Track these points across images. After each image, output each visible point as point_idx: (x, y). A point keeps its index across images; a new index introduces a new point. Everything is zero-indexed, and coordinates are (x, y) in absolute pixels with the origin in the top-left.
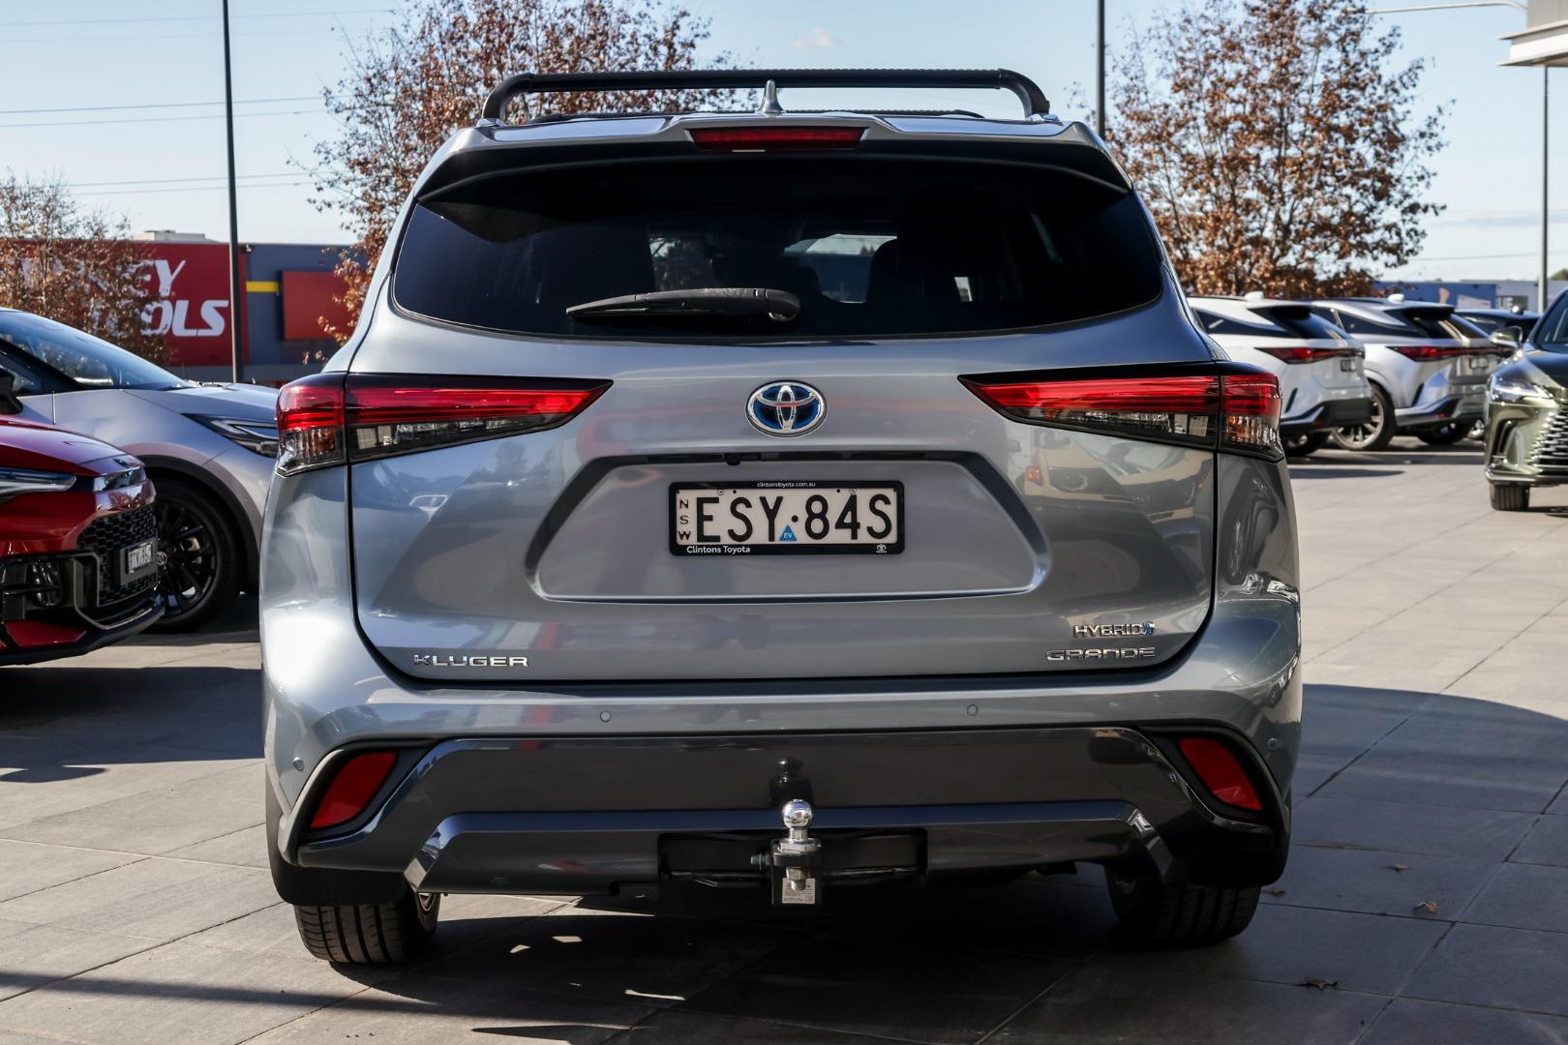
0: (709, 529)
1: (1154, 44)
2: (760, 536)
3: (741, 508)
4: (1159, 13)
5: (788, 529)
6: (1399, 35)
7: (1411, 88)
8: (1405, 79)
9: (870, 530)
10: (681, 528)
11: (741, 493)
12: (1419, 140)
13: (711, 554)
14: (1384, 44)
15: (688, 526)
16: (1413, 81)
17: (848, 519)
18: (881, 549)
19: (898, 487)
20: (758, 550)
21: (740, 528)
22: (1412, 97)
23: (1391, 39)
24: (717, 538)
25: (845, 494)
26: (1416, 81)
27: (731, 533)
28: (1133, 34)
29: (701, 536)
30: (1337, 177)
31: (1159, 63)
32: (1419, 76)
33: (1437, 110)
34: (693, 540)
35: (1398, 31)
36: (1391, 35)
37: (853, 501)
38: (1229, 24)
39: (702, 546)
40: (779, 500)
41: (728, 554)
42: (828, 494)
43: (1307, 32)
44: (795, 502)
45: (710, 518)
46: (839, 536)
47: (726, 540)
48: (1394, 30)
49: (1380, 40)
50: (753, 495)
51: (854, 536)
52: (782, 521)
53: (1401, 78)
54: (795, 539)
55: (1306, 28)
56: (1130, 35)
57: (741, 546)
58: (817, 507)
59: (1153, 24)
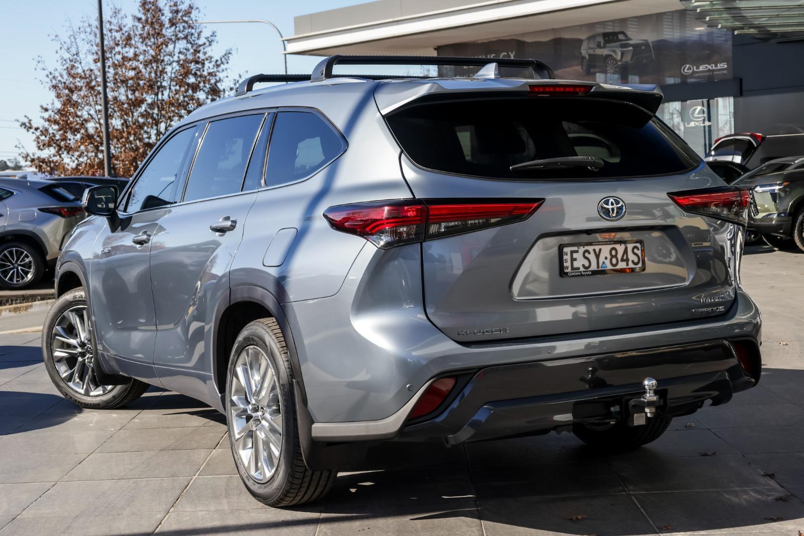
0: (576, 264)
1: (83, 36)
2: (594, 267)
3: (587, 254)
4: (85, 19)
5: (604, 262)
6: (215, 36)
7: (226, 64)
8: (223, 59)
9: (633, 261)
10: (565, 264)
11: (587, 248)
12: (230, 92)
13: (577, 276)
14: (208, 40)
15: (567, 264)
16: (227, 60)
17: (625, 258)
18: (638, 270)
19: (641, 242)
20: (594, 273)
21: (587, 264)
22: (226, 69)
23: (212, 38)
24: (578, 268)
25: (623, 246)
26: (228, 61)
27: (583, 265)
28: (72, 30)
29: (573, 268)
30: (187, 110)
31: (87, 47)
32: (230, 58)
33: (239, 76)
34: (569, 270)
35: (215, 34)
36: (211, 36)
37: (626, 249)
38: (125, 26)
39: (573, 272)
40: (600, 250)
41: (584, 275)
42: (617, 246)
43: (168, 32)
44: (606, 250)
45: (576, 259)
46: (622, 265)
47: (582, 269)
48: (213, 33)
49: (206, 38)
50: (590, 248)
51: (627, 265)
52: (601, 259)
53: (221, 59)
54: (607, 267)
55: (169, 31)
56: (70, 30)
57: (588, 271)
58: (614, 253)
59: (81, 25)
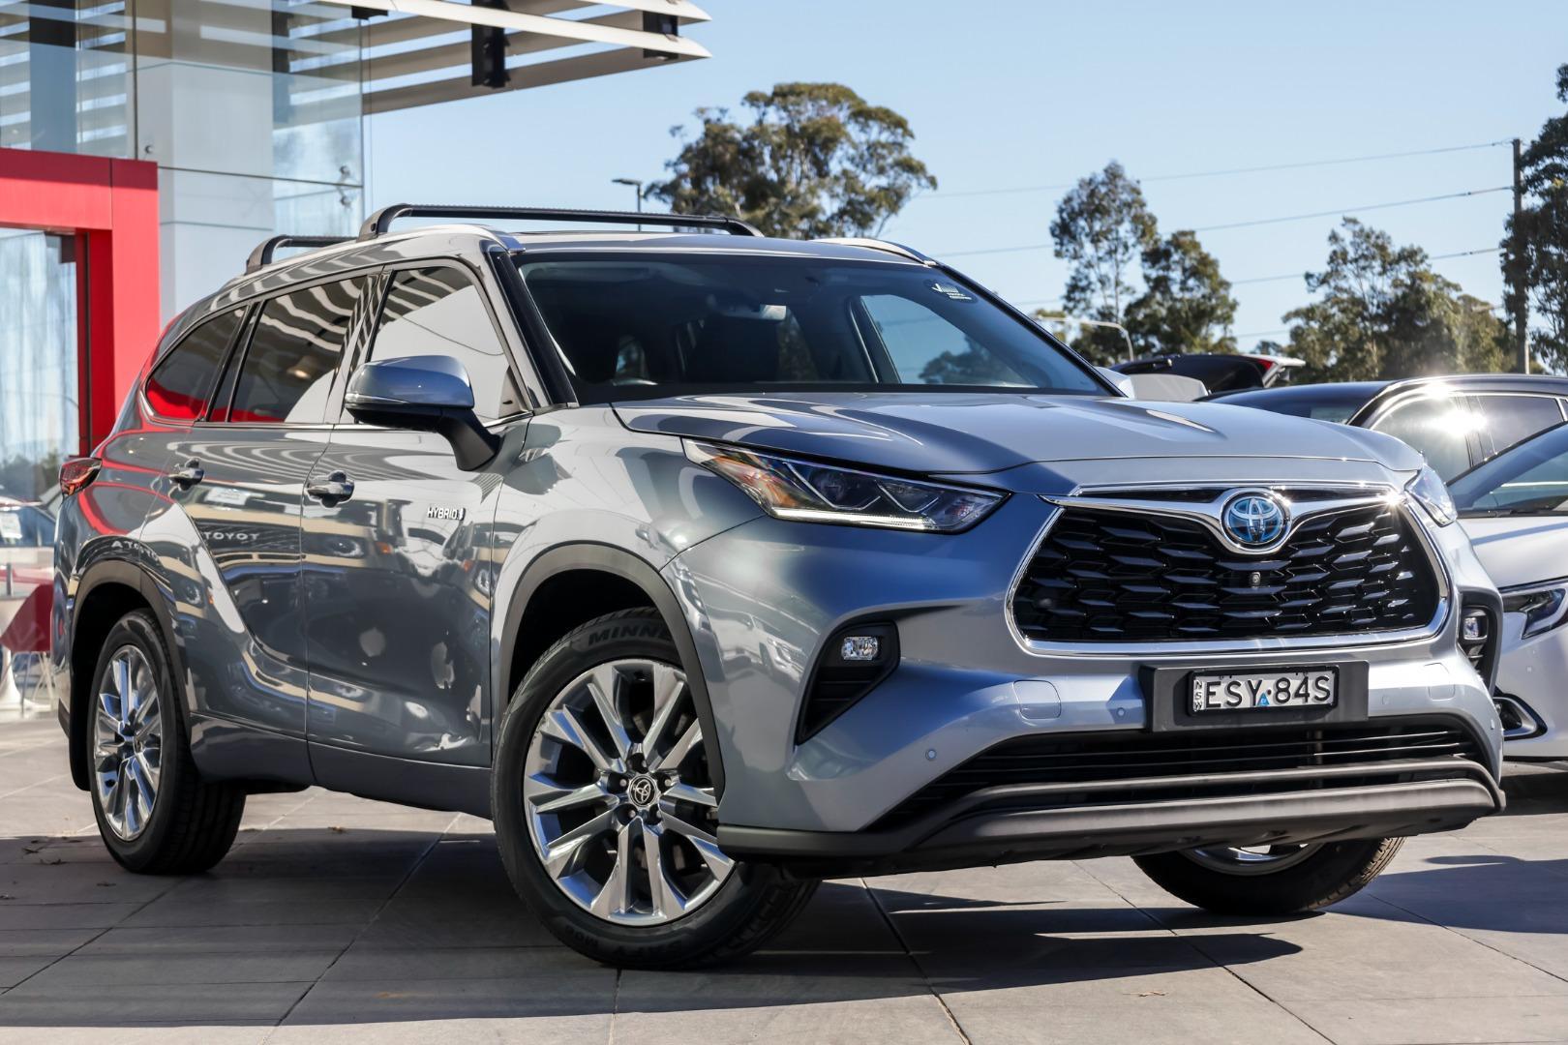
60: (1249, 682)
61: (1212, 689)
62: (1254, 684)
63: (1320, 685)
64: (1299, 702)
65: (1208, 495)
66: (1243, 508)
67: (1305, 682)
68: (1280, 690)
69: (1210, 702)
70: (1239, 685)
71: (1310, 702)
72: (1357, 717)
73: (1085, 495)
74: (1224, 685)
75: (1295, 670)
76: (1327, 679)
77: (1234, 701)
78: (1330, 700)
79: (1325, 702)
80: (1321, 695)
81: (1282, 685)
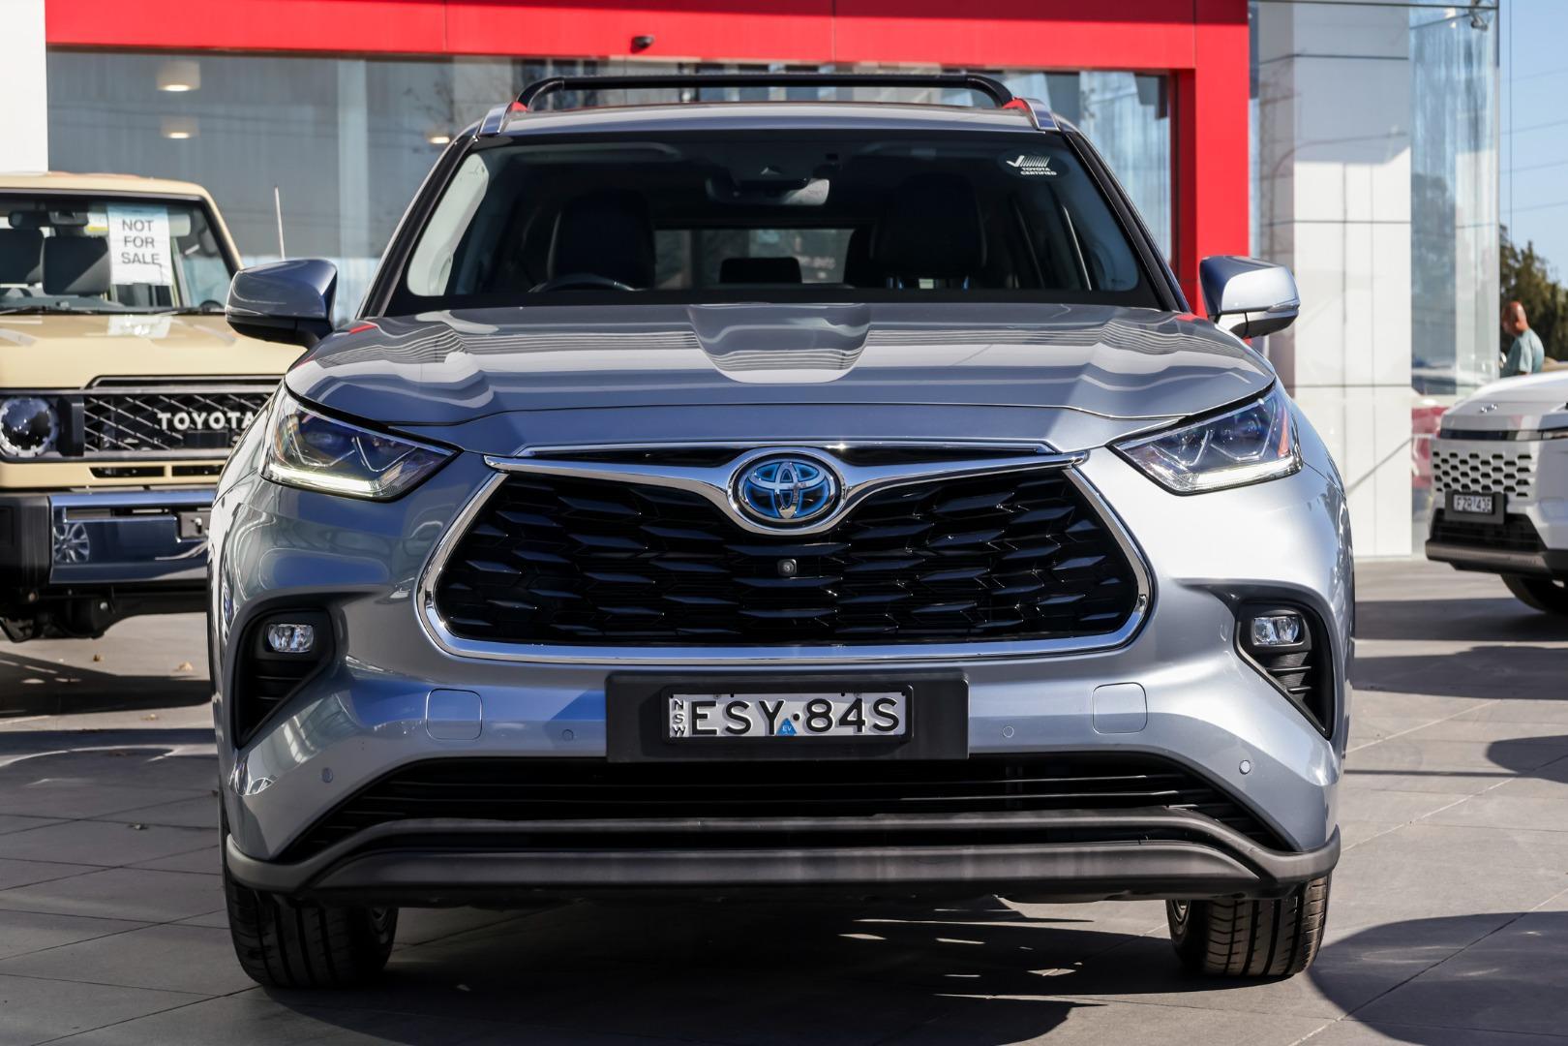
60: (763, 704)
61: (699, 711)
62: (770, 707)
63: (880, 708)
64: (849, 731)
65: (715, 458)
66: (768, 475)
67: (857, 705)
68: (813, 715)
69: (699, 728)
70: (746, 706)
71: (866, 731)
72: (949, 754)
73: (539, 457)
74: (720, 707)
75: (841, 688)
76: (893, 703)
77: (737, 726)
78: (900, 730)
79: (892, 733)
80: (884, 723)
81: (816, 709)
